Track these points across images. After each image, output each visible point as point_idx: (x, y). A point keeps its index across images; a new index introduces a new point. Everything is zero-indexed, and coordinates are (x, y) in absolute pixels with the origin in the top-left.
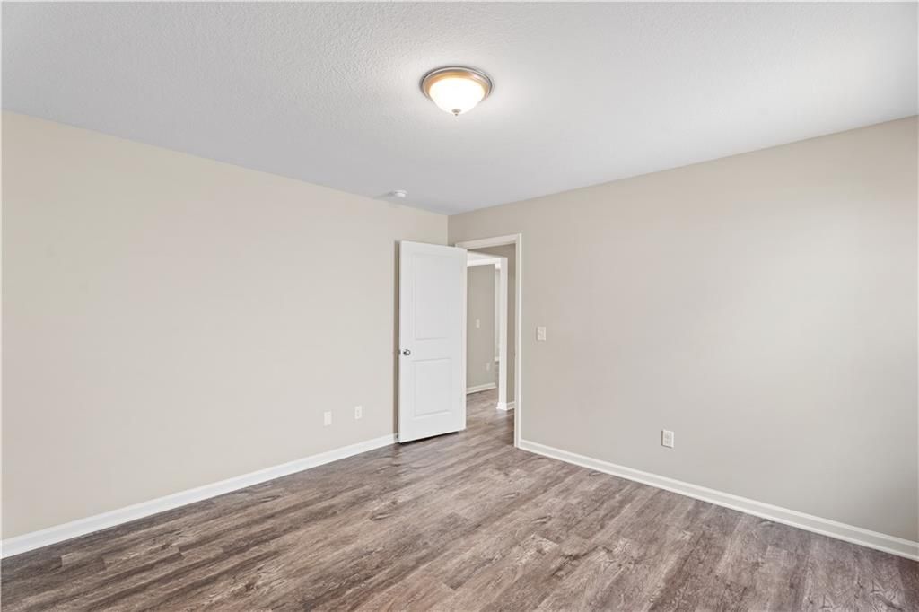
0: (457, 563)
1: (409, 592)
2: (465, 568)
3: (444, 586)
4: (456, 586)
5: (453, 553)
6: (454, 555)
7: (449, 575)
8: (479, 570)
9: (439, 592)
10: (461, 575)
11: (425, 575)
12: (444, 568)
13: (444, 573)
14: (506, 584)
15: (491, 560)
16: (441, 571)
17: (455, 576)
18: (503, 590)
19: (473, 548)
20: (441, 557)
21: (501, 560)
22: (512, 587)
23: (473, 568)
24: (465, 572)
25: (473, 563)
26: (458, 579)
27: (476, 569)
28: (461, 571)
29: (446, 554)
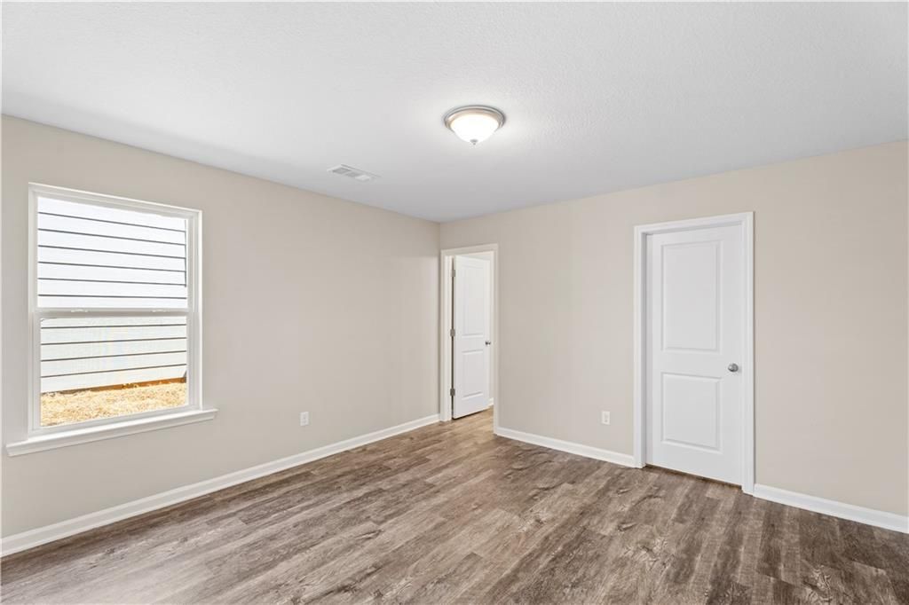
0: (473, 578)
1: (510, 551)
2: (465, 571)
3: (482, 555)
4: (472, 555)
5: (481, 589)
6: (480, 586)
7: (479, 566)
8: (451, 570)
9: (486, 550)
10: (468, 565)
11: (502, 563)
12: (487, 571)
13: (485, 567)
14: (426, 559)
15: (438, 582)
16: (489, 568)
17: (474, 564)
18: (430, 554)
19: (458, 596)
20: (493, 584)
21: (428, 582)
22: (422, 556)
23: (458, 572)
24: (465, 568)
25: (457, 578)
26: (470, 563)
27: (455, 571)
28: (469, 569)
29: (489, 588)
